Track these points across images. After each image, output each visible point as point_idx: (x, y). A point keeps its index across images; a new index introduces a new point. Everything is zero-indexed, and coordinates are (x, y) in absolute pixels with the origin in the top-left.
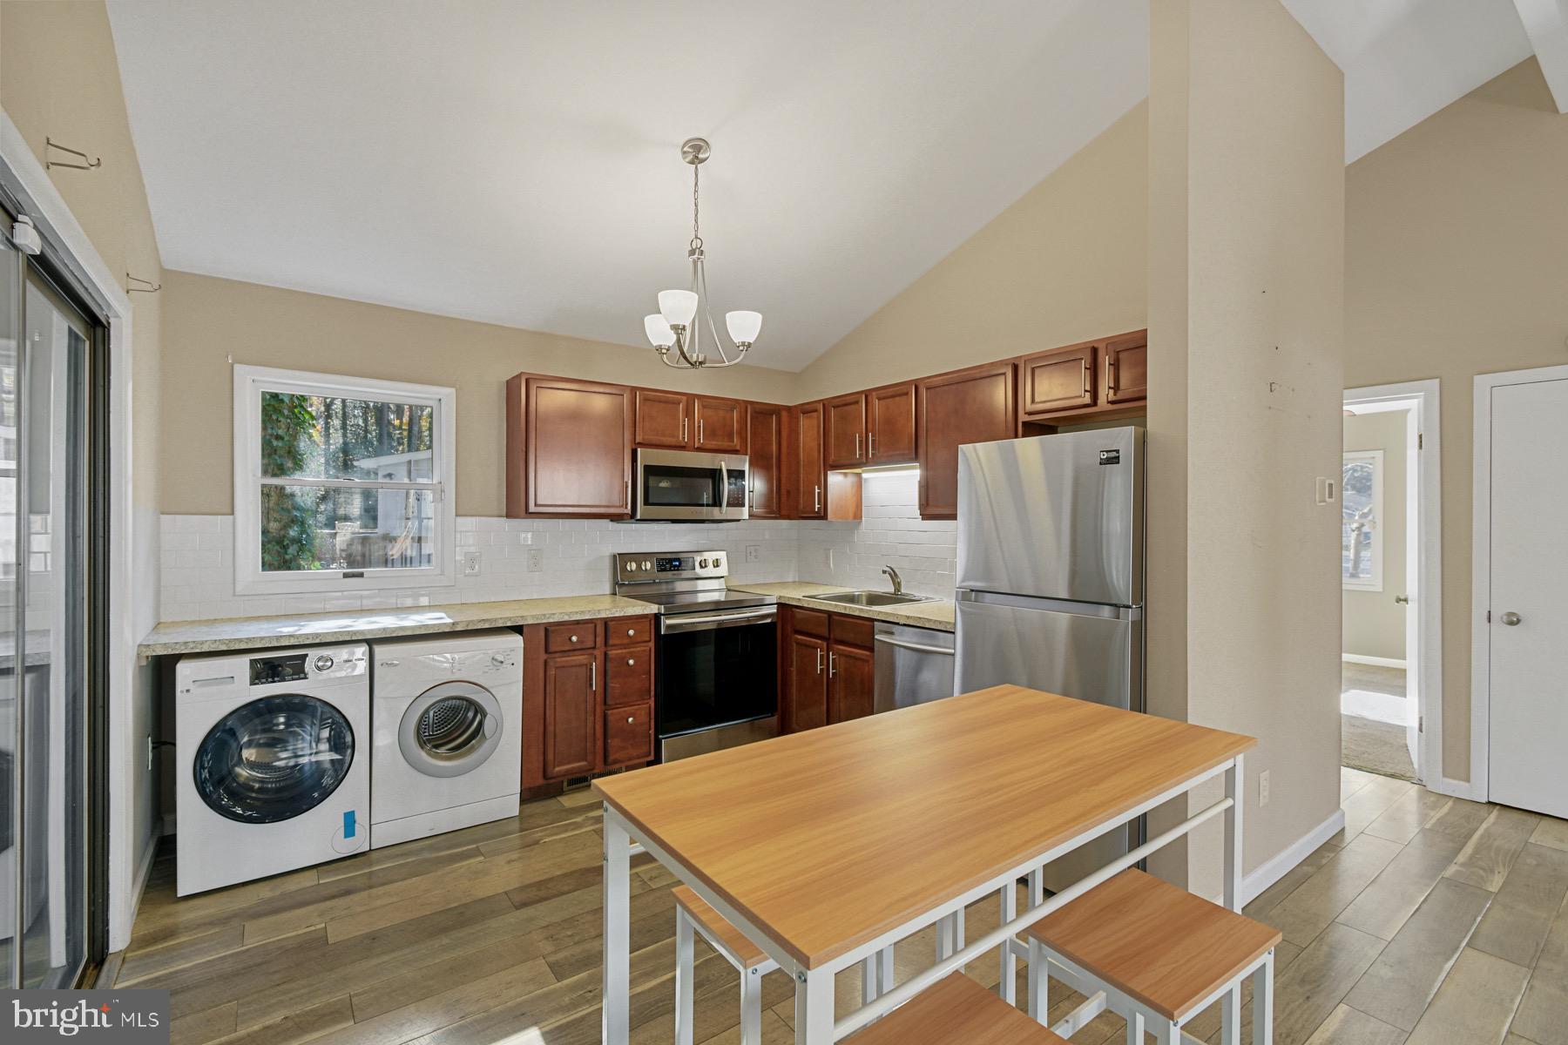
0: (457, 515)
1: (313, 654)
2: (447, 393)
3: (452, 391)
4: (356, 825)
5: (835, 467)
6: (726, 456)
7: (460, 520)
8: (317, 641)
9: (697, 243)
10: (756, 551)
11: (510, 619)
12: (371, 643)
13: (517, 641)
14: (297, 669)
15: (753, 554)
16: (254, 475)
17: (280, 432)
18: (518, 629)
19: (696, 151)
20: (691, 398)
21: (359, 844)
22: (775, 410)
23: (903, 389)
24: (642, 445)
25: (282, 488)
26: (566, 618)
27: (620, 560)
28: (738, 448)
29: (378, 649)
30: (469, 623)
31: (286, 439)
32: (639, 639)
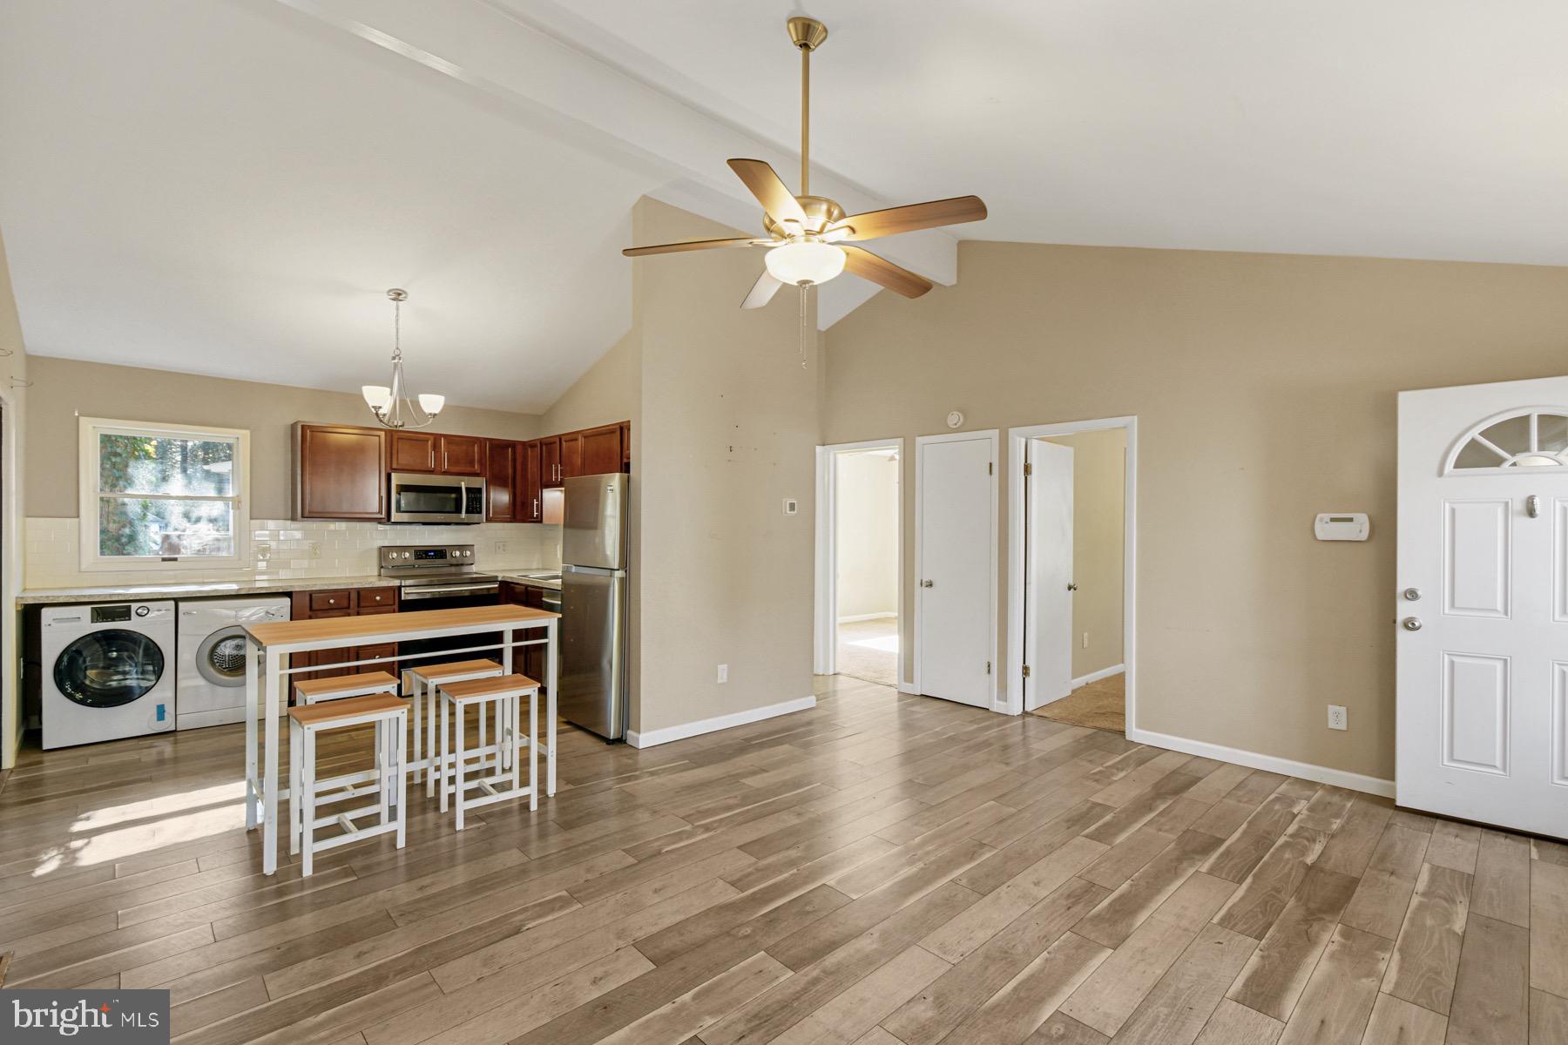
0: (251, 519)
1: (134, 606)
2: (245, 434)
3: (247, 432)
4: (166, 714)
5: (548, 486)
6: (466, 478)
7: (253, 521)
8: (138, 598)
9: (397, 352)
10: (504, 545)
11: (281, 587)
12: (177, 600)
13: (287, 601)
14: (125, 614)
15: (502, 548)
16: (94, 491)
17: (119, 450)
18: (289, 594)
19: (398, 295)
20: (437, 437)
21: (167, 724)
22: (512, 445)
23: (574, 436)
24: (396, 470)
25: (115, 500)
26: (326, 588)
27: (384, 552)
28: (479, 471)
29: (181, 605)
30: (250, 589)
31: (124, 456)
32: (384, 603)
